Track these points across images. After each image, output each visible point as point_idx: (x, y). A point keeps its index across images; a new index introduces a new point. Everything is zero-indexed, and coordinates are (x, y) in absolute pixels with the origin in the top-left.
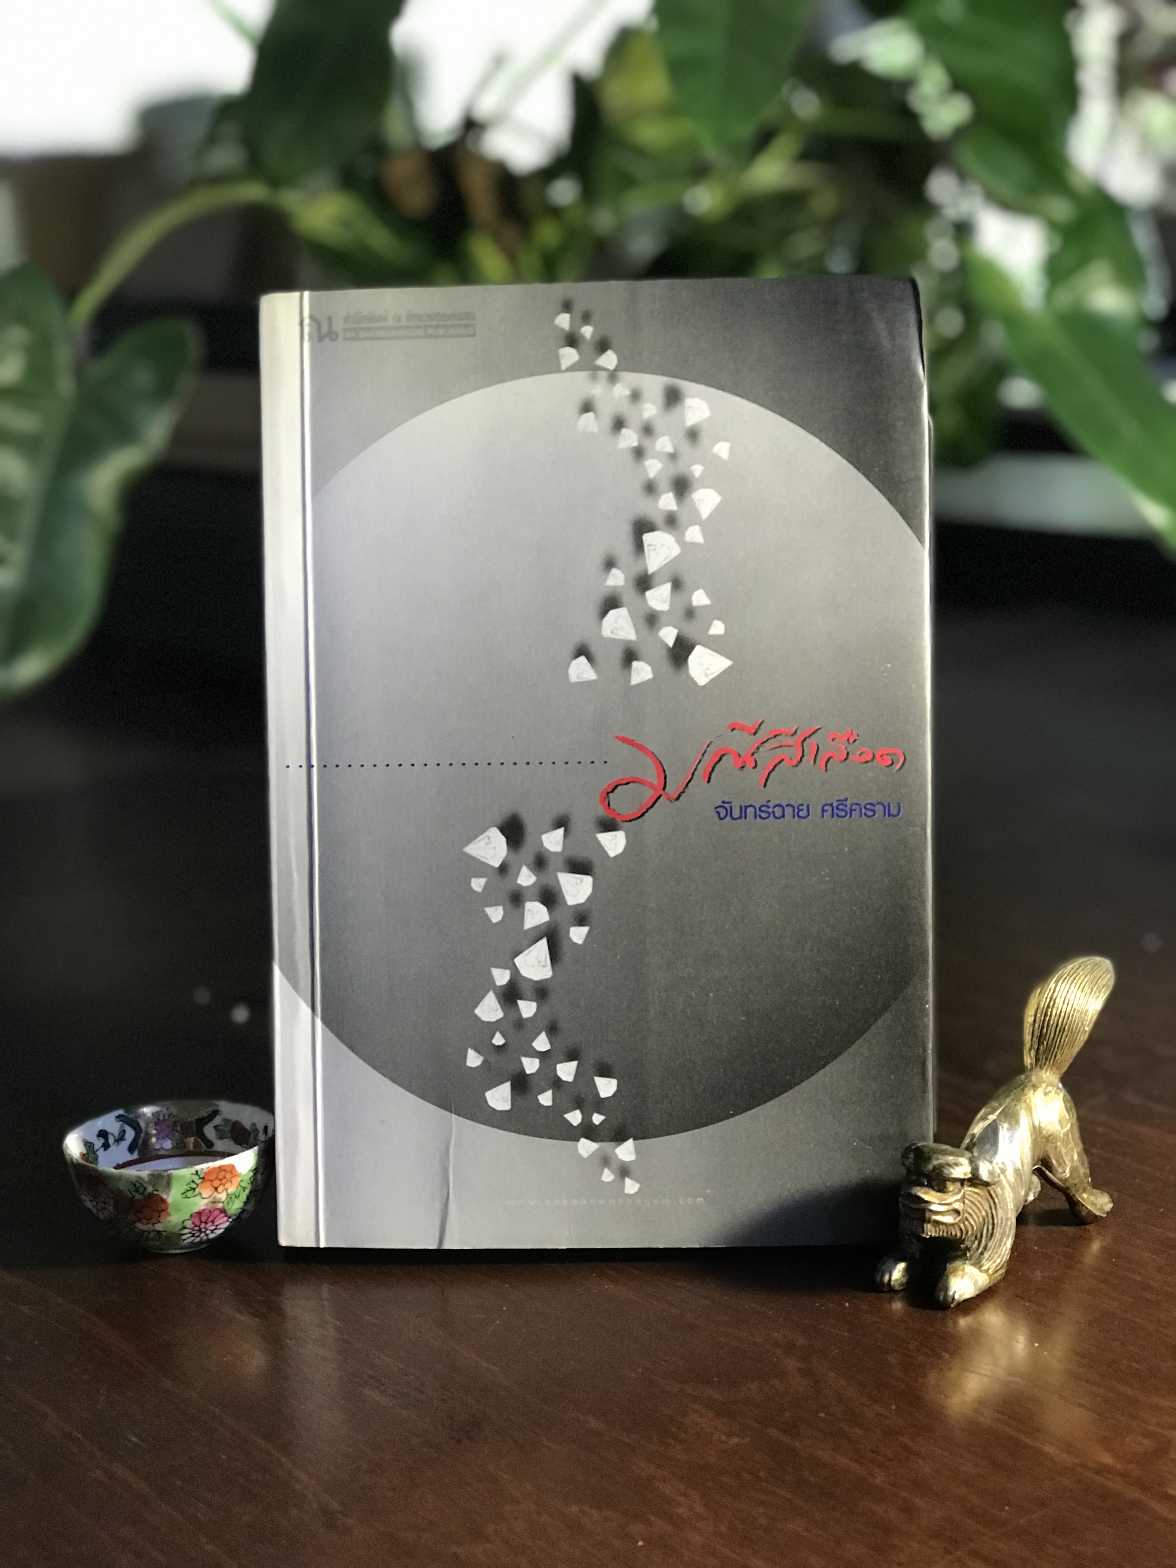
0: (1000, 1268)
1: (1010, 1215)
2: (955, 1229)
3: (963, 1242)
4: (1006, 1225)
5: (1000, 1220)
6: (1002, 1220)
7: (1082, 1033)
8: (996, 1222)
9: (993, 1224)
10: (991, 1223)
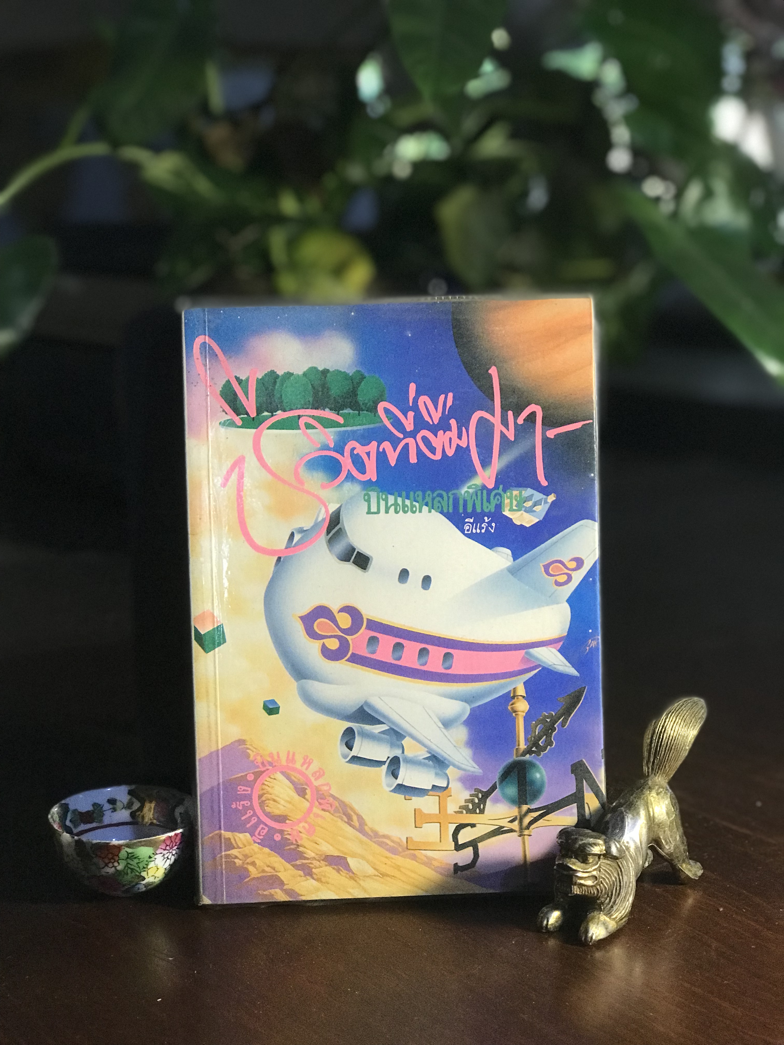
0: (625, 917)
1: (631, 880)
2: (593, 890)
3: (598, 899)
4: (629, 886)
5: (624, 882)
6: (626, 883)
7: (684, 751)
8: (622, 884)
9: (620, 886)
10: (618, 886)
